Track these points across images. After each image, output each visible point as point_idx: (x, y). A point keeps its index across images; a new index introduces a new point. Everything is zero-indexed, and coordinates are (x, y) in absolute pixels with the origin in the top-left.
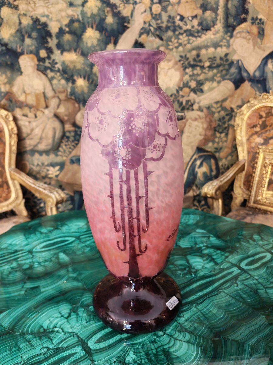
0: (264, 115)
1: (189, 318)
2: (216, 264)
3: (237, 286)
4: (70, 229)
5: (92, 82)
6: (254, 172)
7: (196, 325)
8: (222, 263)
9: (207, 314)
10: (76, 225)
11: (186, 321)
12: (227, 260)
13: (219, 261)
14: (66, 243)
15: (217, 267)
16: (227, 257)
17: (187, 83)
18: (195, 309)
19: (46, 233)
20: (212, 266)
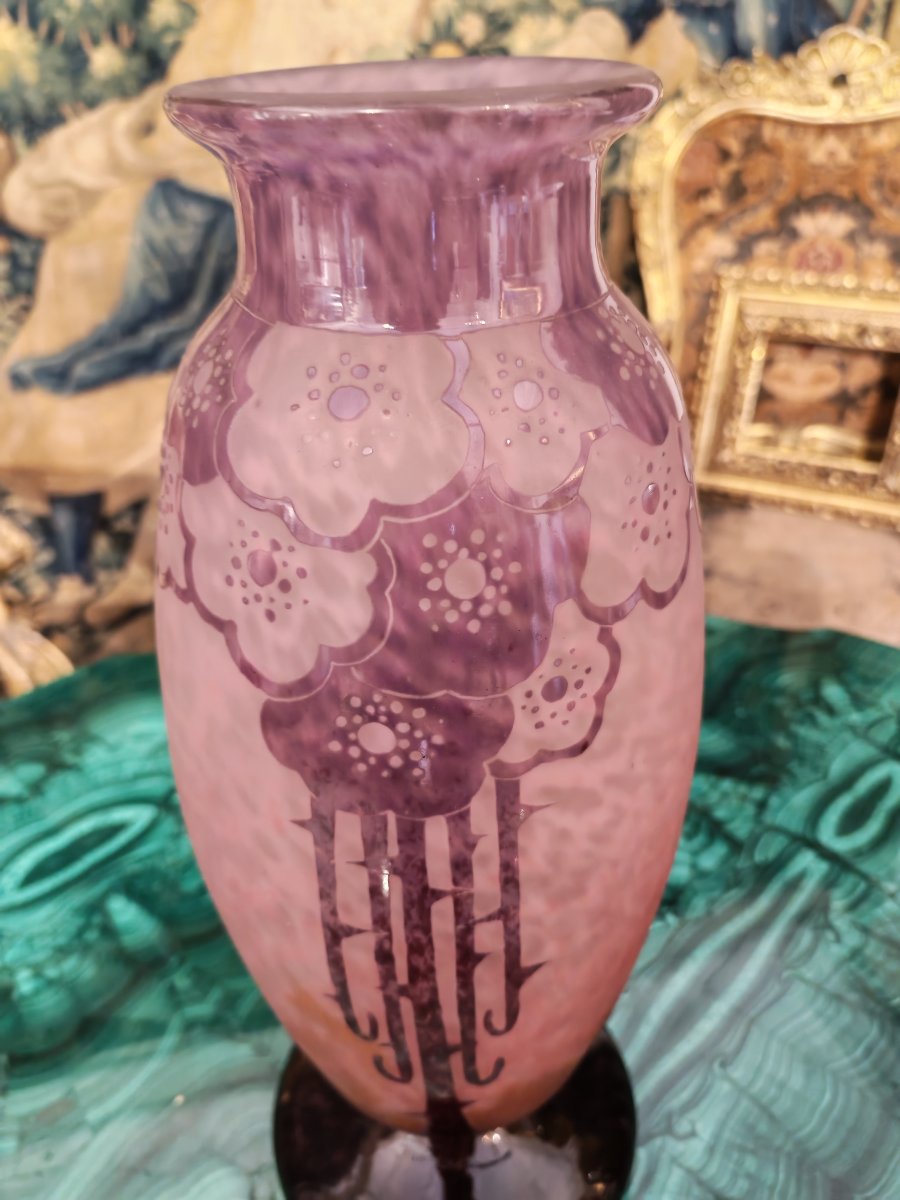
0: (734, 146)
1: (717, 1136)
2: (736, 846)
3: (838, 939)
4: (119, 763)
5: (51, 35)
6: (704, 366)
7: (751, 1164)
8: (755, 839)
9: (775, 1100)
10: (140, 737)
11: (711, 1150)
12: (769, 818)
13: (741, 828)
14: (121, 839)
15: (742, 863)
16: (762, 806)
17: (450, 24)
18: (726, 1087)
19: (19, 800)
20: (725, 861)
